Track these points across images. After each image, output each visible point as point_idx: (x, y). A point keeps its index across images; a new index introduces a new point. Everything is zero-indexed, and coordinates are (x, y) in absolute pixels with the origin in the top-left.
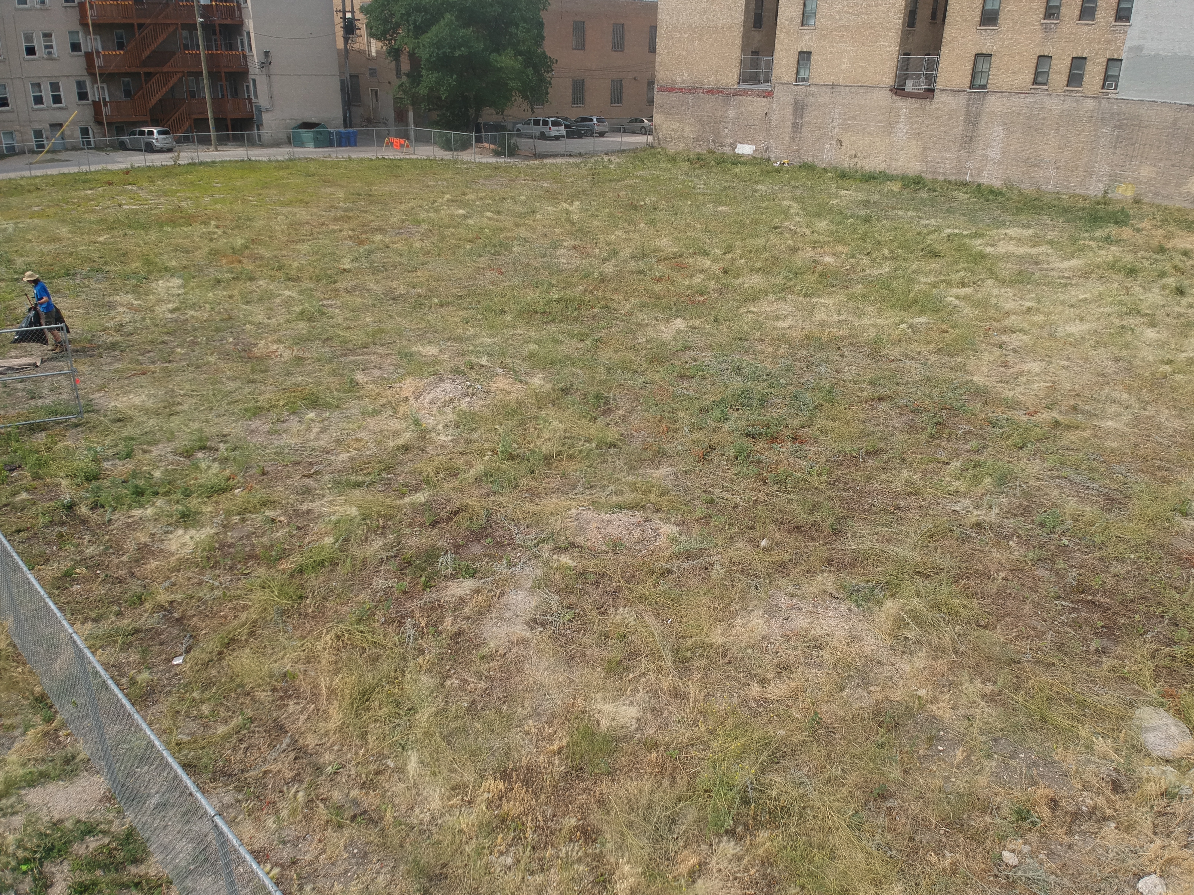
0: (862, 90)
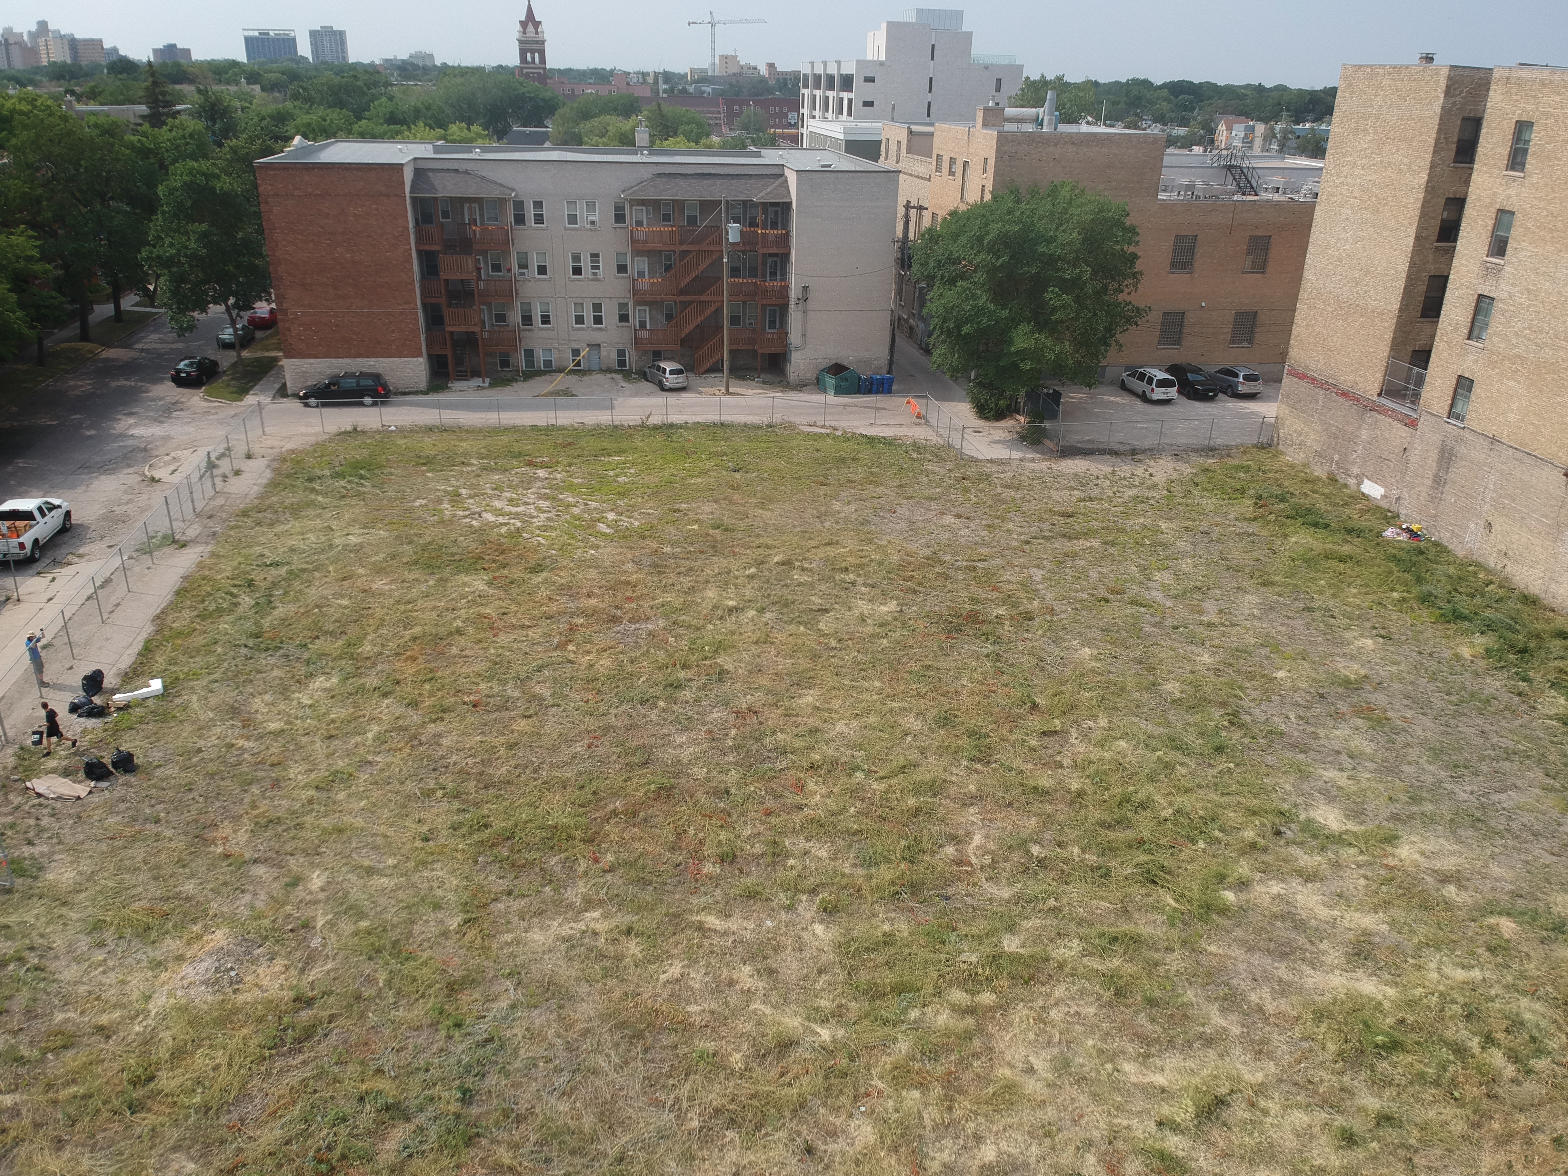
0: (1529, 460)
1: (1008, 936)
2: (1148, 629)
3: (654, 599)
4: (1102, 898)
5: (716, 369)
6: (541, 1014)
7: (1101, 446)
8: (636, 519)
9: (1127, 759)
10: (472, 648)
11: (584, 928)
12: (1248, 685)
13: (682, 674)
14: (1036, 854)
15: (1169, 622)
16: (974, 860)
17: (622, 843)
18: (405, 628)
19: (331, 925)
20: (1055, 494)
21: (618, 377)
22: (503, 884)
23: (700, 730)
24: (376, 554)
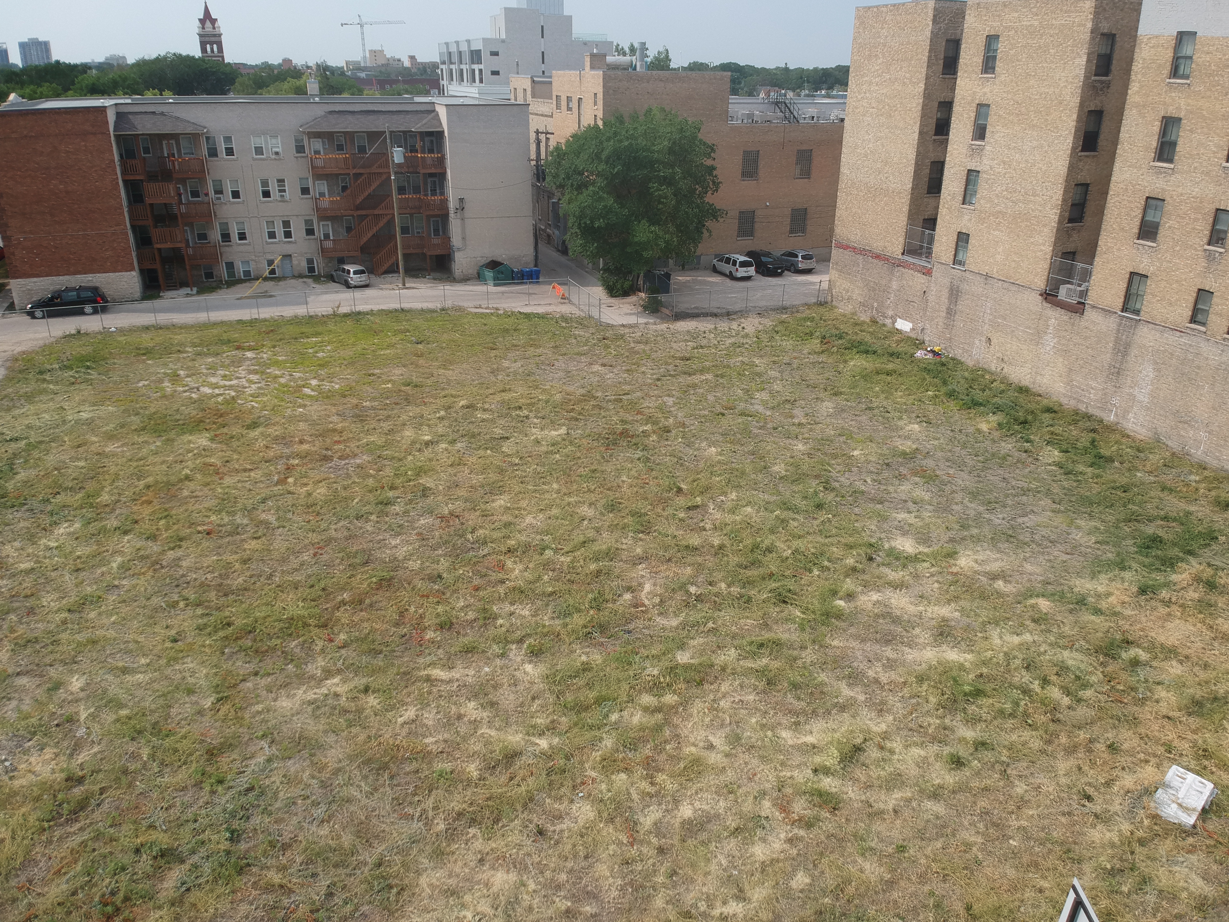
0: (1014, 288)
1: (680, 652)
2: (756, 431)
3: (359, 440)
4: (748, 617)
5: (393, 270)
6: (295, 763)
7: (703, 311)
8: (337, 383)
9: (753, 520)
10: (201, 490)
11: (326, 692)
12: (833, 462)
13: (391, 494)
14: (693, 592)
15: (770, 425)
16: (647, 602)
17: (353, 625)
18: (139, 480)
19: (93, 717)
20: (674, 345)
21: (309, 281)
22: (250, 668)
23: (411, 534)
24: (107, 424)
